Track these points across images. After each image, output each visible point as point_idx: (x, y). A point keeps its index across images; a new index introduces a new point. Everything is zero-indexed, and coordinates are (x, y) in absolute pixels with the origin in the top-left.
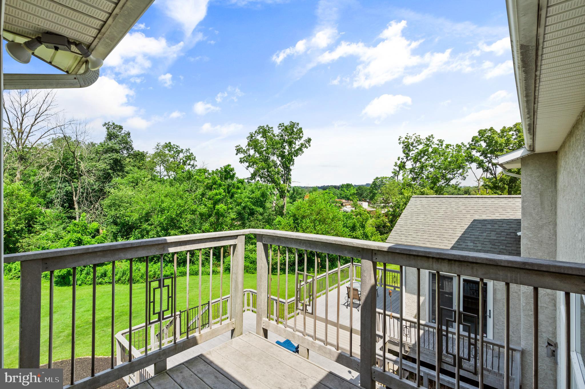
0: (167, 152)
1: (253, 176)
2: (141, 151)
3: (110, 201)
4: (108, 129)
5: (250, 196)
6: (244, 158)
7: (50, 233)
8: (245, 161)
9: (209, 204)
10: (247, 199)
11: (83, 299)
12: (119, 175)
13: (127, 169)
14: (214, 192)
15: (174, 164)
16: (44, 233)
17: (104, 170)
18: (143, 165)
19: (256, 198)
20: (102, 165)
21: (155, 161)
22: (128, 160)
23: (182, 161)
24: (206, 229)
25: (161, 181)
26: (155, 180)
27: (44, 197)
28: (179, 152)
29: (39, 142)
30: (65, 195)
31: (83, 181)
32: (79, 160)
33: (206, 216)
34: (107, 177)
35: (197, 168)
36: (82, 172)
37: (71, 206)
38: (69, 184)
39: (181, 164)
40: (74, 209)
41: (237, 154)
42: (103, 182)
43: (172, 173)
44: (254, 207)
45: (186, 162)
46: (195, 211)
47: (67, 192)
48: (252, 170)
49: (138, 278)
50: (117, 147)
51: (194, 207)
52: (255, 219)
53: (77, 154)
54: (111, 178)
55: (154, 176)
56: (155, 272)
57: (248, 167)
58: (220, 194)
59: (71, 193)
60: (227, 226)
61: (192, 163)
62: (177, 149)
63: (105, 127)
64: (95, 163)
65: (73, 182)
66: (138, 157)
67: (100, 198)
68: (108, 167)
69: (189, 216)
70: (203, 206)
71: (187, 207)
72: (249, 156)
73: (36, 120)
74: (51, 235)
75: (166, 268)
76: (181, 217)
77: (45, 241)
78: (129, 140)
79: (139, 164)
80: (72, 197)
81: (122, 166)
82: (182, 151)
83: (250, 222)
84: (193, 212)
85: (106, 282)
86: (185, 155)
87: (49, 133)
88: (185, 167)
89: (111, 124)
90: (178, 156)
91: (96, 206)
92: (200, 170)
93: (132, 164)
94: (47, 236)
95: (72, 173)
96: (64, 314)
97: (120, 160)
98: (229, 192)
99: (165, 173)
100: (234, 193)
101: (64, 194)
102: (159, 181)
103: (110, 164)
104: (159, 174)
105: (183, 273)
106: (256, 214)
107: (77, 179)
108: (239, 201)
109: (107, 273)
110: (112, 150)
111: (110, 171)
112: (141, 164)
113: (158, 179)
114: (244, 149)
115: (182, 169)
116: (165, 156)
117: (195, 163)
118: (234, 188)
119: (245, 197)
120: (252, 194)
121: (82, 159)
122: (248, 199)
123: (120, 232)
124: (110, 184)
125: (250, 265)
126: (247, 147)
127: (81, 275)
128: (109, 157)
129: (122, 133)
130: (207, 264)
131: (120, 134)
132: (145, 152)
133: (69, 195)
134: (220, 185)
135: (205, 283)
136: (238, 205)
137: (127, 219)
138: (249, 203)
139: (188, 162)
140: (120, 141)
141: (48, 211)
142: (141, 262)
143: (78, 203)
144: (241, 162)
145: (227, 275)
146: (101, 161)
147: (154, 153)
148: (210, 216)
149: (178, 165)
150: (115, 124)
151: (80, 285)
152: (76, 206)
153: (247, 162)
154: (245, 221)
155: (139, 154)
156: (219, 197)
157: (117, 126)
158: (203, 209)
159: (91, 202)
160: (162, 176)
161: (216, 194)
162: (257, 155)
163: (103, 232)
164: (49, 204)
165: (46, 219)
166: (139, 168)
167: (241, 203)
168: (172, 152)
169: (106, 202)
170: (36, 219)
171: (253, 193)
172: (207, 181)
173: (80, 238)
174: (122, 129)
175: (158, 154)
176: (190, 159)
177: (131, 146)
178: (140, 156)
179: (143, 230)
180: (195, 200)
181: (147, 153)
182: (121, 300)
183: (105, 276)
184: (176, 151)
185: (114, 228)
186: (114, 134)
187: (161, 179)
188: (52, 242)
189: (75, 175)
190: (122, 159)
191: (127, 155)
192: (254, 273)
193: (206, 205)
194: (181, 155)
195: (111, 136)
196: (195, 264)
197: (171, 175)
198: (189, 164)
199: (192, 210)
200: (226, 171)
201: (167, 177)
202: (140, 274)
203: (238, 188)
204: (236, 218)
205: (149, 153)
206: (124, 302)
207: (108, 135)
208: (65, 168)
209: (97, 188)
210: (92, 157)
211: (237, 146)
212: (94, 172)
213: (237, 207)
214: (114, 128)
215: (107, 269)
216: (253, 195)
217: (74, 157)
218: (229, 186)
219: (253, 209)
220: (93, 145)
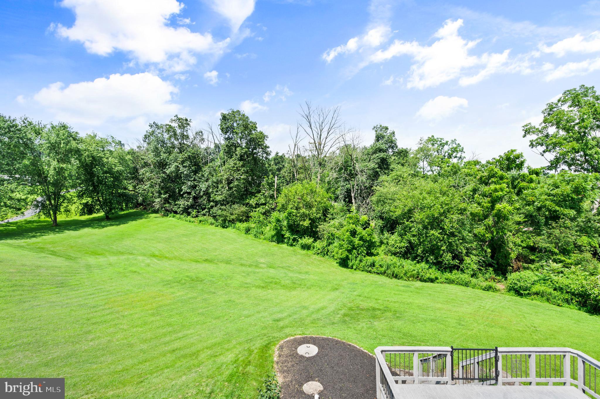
0: (430, 146)
1: (554, 165)
2: (405, 148)
3: (377, 198)
4: (376, 131)
5: (552, 192)
6: (537, 139)
7: (336, 222)
8: (539, 144)
9: (486, 202)
10: (544, 197)
11: (357, 284)
12: (385, 173)
13: (392, 166)
14: (493, 187)
15: (438, 158)
16: (332, 222)
17: (373, 169)
18: (406, 162)
19: (562, 195)
20: (372, 165)
21: (418, 156)
22: (393, 158)
23: (447, 154)
24: (479, 232)
25: (424, 177)
26: (418, 176)
27: (334, 193)
28: (442, 145)
29: (330, 151)
30: (346, 192)
31: (358, 179)
32: (355, 162)
33: (479, 216)
34: (375, 176)
35: (465, 160)
36: (357, 171)
37: (350, 202)
38: (348, 182)
39: (446, 157)
40: (352, 203)
41: (525, 136)
42: (373, 180)
43: (436, 168)
44: (557, 208)
45: (452, 155)
46: (465, 210)
47: (347, 189)
48: (551, 156)
49: (402, 275)
50: (384, 147)
51: (462, 206)
52: (561, 226)
53: (354, 156)
54: (379, 176)
55: (418, 172)
56: (418, 272)
57: (544, 152)
58: (502, 190)
59: (350, 190)
60: (511, 231)
61: (458, 155)
62: (441, 141)
63: (374, 130)
64: (366, 163)
65: (351, 181)
66: (402, 154)
67: (370, 194)
68: (377, 166)
69: (455, 217)
70: (476, 205)
71: (454, 205)
72: (547, 136)
73: (328, 133)
74: (337, 224)
75: (430, 270)
76: (446, 217)
77: (333, 229)
78: (393, 138)
79: (403, 161)
80: (351, 193)
81: (388, 164)
82: (447, 143)
83: (550, 229)
84: (462, 211)
85: (375, 272)
86: (451, 147)
87: (335, 143)
88: (451, 160)
89: (379, 126)
90: (442, 149)
91: (367, 201)
92: (469, 162)
93: (397, 162)
94: (334, 224)
95: (351, 173)
96: (343, 293)
97: (386, 158)
98: (514, 187)
99: (429, 168)
100: (523, 188)
101: (346, 190)
102: (422, 178)
103: (378, 163)
104: (422, 170)
105: (450, 279)
106: (563, 218)
107: (354, 178)
108: (530, 198)
109: (375, 264)
110: (381, 150)
111: (378, 169)
112: (405, 161)
113: (422, 175)
114: (537, 127)
115: (447, 163)
116: (429, 150)
117: (463, 155)
118: (523, 180)
119: (541, 194)
120: (554, 189)
121: (357, 161)
122: (546, 197)
123: (386, 226)
124: (378, 181)
125: (553, 292)
126: (543, 125)
127: (356, 261)
128: (377, 156)
129: (387, 133)
130: (480, 275)
131: (386, 134)
132: (409, 148)
133: (348, 191)
134: (502, 178)
135: (479, 299)
136: (529, 205)
137: (392, 214)
138: (548, 203)
139: (454, 154)
140: (387, 141)
141: (336, 204)
142: (405, 259)
143: (355, 198)
144: (532, 145)
145: (511, 297)
146: (371, 161)
147: (417, 148)
148: (486, 217)
149: (442, 159)
150: (382, 126)
151: (355, 270)
152: (353, 201)
153: (542, 145)
154: (539, 227)
155: (403, 151)
156: (501, 193)
157: (383, 128)
158: (474, 208)
159: (363, 198)
160: (426, 172)
161: (496, 190)
162: (562, 133)
163: (373, 224)
164: (336, 199)
165: (335, 211)
166: (403, 165)
167: (534, 202)
168: (436, 145)
169: (374, 198)
170: (329, 210)
171: (557, 187)
172: (480, 174)
173: (354, 229)
174: (388, 129)
175: (421, 150)
176: (457, 151)
177: (395, 144)
178: (403, 153)
179: (407, 226)
180: (464, 197)
181: (410, 150)
182: (386, 294)
183: (374, 266)
184: (441, 145)
185: (381, 222)
186: (381, 135)
187: (424, 175)
188: (338, 230)
189: (352, 175)
190: (388, 157)
191: (392, 154)
192: (561, 306)
193: (479, 204)
194: (446, 148)
195: (378, 138)
196: (464, 272)
197: (435, 170)
198: (456, 157)
199: (461, 209)
200: (508, 159)
201: (430, 173)
202: (404, 272)
203: (531, 181)
204: (525, 222)
205: (412, 149)
206: (389, 297)
207: (376, 137)
208: (346, 170)
209: (368, 186)
210: (365, 159)
211: (526, 126)
212: (365, 171)
213: (527, 207)
214: (381, 130)
215: (375, 260)
216: (558, 191)
217: (352, 160)
218: (514, 179)
219: (555, 211)
220: (365, 148)
